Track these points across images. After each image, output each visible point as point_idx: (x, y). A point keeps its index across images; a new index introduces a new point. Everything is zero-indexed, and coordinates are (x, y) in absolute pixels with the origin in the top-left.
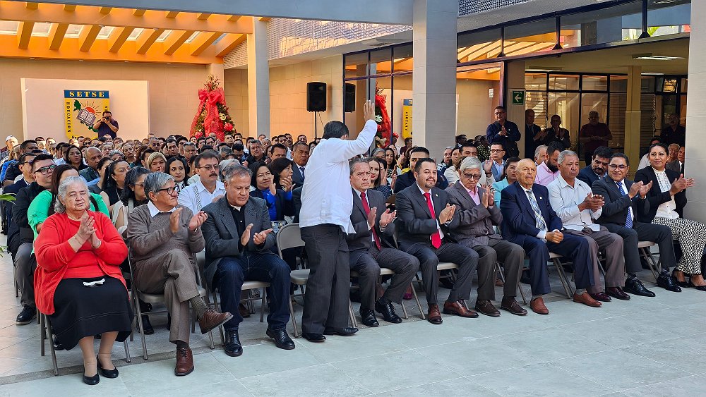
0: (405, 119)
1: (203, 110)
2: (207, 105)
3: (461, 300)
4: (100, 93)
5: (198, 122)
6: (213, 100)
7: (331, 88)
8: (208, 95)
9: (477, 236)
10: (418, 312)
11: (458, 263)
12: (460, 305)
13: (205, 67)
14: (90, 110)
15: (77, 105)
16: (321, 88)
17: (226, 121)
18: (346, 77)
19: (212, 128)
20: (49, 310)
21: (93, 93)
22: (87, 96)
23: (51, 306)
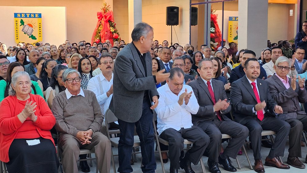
0: (229, 30)
1: (100, 25)
2: (103, 22)
3: (277, 156)
4: (36, 15)
5: (97, 33)
6: (106, 19)
7: (182, 10)
8: (103, 15)
9: (289, 112)
10: (247, 164)
11: (276, 131)
12: (277, 160)
14: (30, 25)
15: (22, 22)
16: (175, 10)
17: (114, 32)
18: (192, 3)
19: (106, 37)
20: (6, 159)
21: (31, 15)
22: (28, 16)
23: (7, 157)
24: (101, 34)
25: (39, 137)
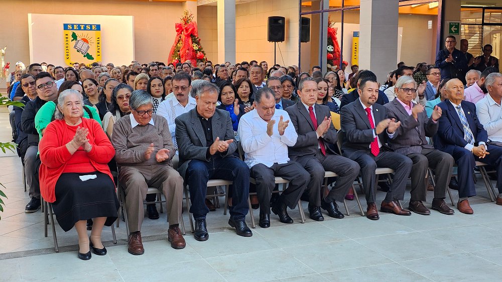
0: (354, 49)
1: (179, 41)
2: (183, 37)
3: (396, 200)
4: (93, 26)
5: (175, 52)
6: (187, 32)
7: (289, 22)
8: (183, 28)
9: (411, 146)
10: (358, 210)
11: (395, 169)
12: (395, 205)
13: (181, 3)
14: (85, 40)
15: (74, 37)
16: (280, 22)
17: (198, 50)
18: (302, 12)
19: (186, 56)
20: (52, 199)
21: (87, 26)
22: (82, 28)
23: (53, 195)
24: (181, 53)
25: (94, 171)
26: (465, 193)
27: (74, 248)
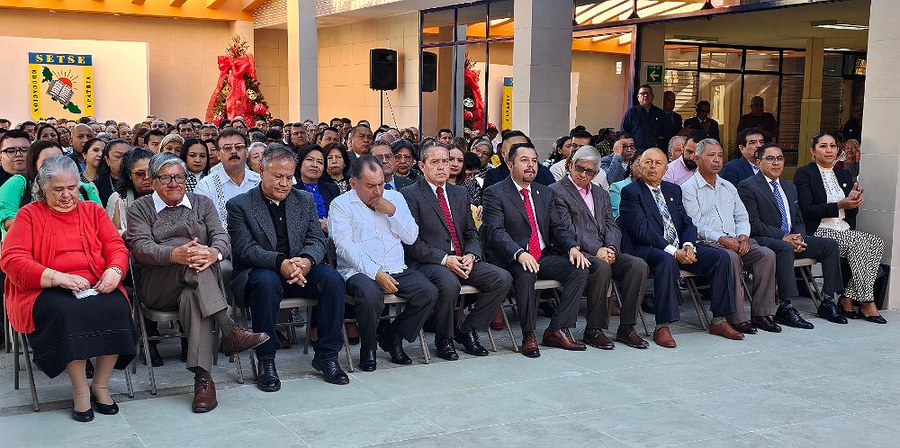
0: (504, 104)
1: (224, 85)
2: (231, 78)
3: (565, 328)
4: (79, 58)
5: (218, 102)
6: (238, 71)
7: (403, 58)
8: (232, 64)
12: (564, 335)
13: (228, 24)
14: (66, 82)
15: (48, 75)
16: (390, 58)
17: (257, 100)
18: (424, 43)
19: (238, 110)
20: (27, 327)
21: (69, 58)
22: (61, 61)
23: (29, 322)
26: (664, 317)
27: (65, 405)
